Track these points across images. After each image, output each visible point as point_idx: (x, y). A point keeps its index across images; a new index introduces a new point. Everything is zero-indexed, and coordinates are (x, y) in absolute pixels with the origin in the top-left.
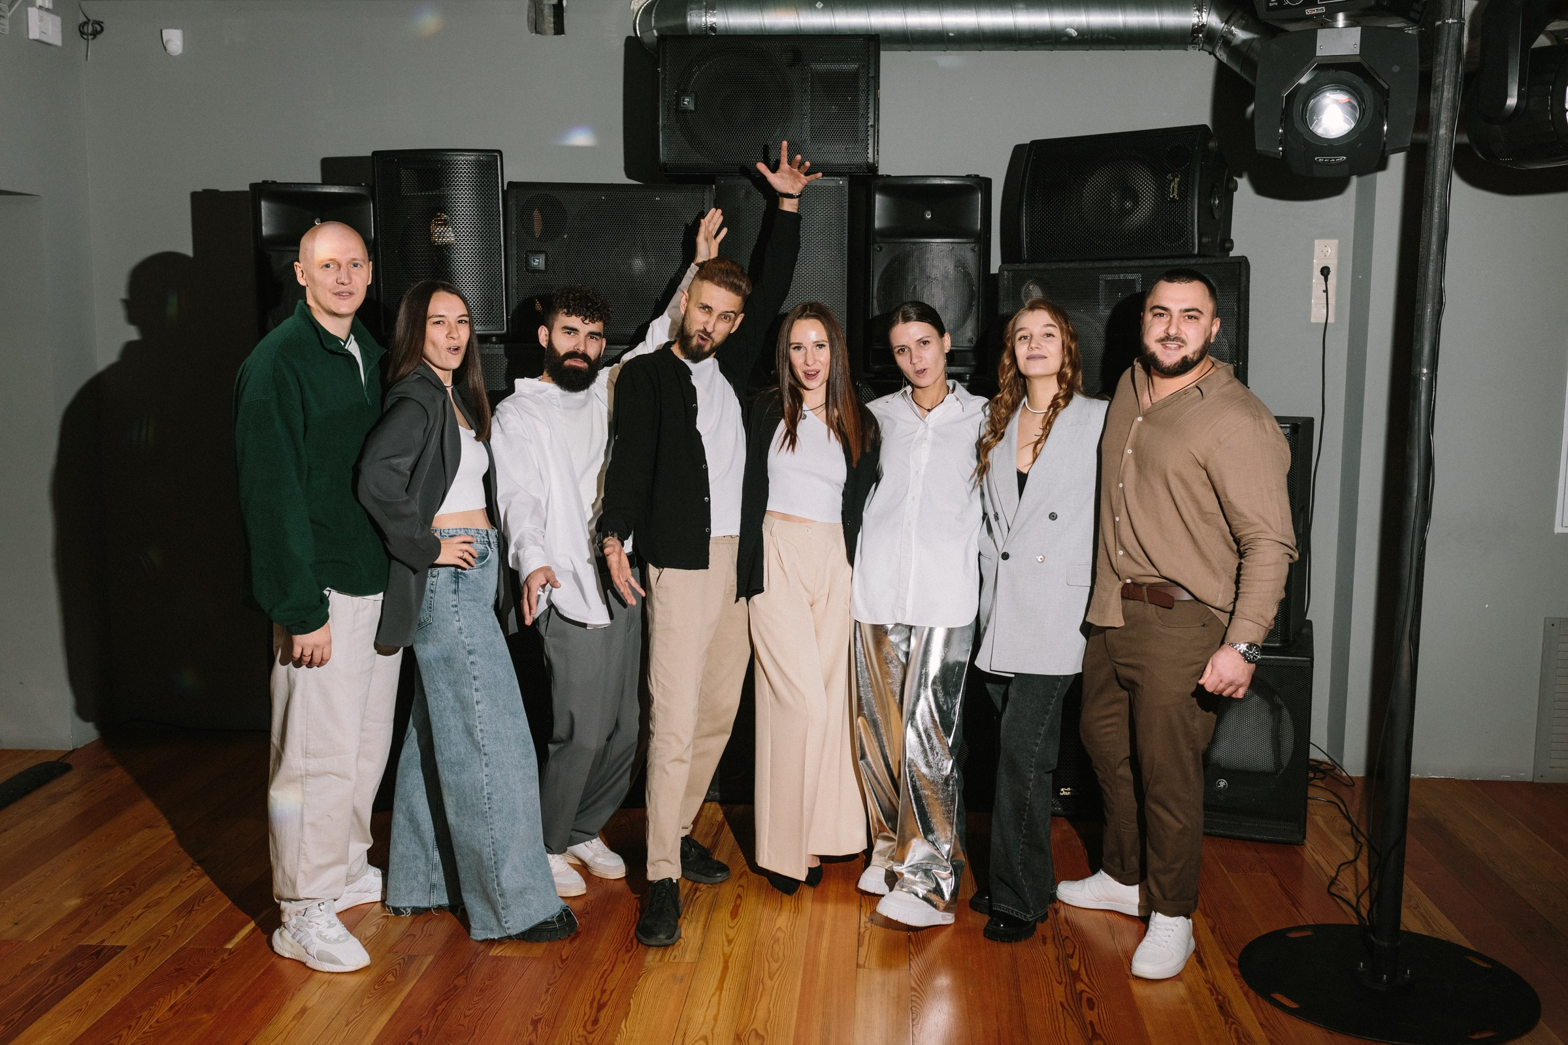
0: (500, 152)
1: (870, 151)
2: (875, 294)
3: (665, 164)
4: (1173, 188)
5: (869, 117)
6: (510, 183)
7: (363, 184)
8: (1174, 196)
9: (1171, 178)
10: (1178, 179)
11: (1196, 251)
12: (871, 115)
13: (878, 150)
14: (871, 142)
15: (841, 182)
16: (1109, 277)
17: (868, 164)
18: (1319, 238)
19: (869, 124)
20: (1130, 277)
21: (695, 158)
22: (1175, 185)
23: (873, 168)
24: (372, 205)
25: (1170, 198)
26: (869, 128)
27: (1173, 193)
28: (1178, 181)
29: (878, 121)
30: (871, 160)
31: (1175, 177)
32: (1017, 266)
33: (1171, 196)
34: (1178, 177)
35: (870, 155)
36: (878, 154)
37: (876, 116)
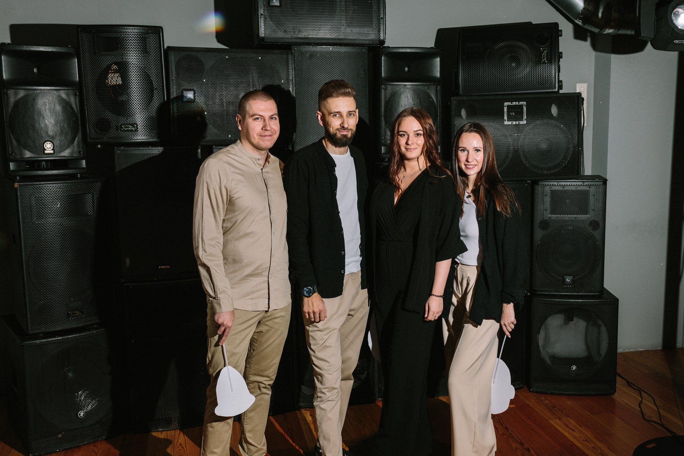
0: (161, 28)
1: (382, 32)
2: (383, 114)
3: (263, 39)
4: (544, 56)
5: (380, 13)
6: (168, 47)
7: (70, 46)
8: (545, 60)
9: (543, 51)
10: (546, 51)
11: (556, 90)
12: (382, 12)
13: (385, 32)
14: (382, 27)
15: (364, 50)
16: (510, 103)
17: (379, 40)
18: (579, 83)
19: (381, 17)
20: (521, 103)
21: (280, 34)
22: (545, 53)
23: (383, 42)
24: (76, 60)
25: (542, 61)
26: (381, 19)
27: (544, 59)
28: (546, 53)
29: (385, 16)
30: (382, 38)
31: (544, 50)
32: (458, 98)
33: (543, 60)
34: (545, 50)
35: (382, 35)
36: (385, 34)
37: (384, 13)
